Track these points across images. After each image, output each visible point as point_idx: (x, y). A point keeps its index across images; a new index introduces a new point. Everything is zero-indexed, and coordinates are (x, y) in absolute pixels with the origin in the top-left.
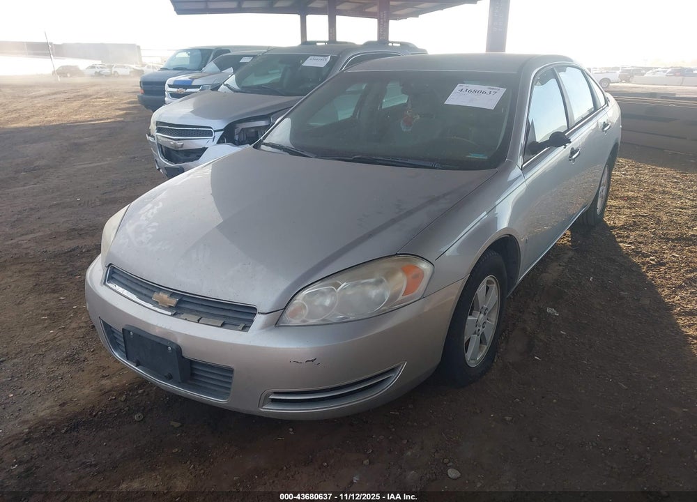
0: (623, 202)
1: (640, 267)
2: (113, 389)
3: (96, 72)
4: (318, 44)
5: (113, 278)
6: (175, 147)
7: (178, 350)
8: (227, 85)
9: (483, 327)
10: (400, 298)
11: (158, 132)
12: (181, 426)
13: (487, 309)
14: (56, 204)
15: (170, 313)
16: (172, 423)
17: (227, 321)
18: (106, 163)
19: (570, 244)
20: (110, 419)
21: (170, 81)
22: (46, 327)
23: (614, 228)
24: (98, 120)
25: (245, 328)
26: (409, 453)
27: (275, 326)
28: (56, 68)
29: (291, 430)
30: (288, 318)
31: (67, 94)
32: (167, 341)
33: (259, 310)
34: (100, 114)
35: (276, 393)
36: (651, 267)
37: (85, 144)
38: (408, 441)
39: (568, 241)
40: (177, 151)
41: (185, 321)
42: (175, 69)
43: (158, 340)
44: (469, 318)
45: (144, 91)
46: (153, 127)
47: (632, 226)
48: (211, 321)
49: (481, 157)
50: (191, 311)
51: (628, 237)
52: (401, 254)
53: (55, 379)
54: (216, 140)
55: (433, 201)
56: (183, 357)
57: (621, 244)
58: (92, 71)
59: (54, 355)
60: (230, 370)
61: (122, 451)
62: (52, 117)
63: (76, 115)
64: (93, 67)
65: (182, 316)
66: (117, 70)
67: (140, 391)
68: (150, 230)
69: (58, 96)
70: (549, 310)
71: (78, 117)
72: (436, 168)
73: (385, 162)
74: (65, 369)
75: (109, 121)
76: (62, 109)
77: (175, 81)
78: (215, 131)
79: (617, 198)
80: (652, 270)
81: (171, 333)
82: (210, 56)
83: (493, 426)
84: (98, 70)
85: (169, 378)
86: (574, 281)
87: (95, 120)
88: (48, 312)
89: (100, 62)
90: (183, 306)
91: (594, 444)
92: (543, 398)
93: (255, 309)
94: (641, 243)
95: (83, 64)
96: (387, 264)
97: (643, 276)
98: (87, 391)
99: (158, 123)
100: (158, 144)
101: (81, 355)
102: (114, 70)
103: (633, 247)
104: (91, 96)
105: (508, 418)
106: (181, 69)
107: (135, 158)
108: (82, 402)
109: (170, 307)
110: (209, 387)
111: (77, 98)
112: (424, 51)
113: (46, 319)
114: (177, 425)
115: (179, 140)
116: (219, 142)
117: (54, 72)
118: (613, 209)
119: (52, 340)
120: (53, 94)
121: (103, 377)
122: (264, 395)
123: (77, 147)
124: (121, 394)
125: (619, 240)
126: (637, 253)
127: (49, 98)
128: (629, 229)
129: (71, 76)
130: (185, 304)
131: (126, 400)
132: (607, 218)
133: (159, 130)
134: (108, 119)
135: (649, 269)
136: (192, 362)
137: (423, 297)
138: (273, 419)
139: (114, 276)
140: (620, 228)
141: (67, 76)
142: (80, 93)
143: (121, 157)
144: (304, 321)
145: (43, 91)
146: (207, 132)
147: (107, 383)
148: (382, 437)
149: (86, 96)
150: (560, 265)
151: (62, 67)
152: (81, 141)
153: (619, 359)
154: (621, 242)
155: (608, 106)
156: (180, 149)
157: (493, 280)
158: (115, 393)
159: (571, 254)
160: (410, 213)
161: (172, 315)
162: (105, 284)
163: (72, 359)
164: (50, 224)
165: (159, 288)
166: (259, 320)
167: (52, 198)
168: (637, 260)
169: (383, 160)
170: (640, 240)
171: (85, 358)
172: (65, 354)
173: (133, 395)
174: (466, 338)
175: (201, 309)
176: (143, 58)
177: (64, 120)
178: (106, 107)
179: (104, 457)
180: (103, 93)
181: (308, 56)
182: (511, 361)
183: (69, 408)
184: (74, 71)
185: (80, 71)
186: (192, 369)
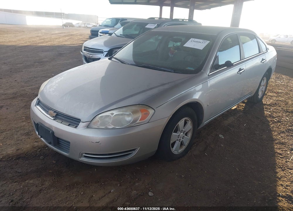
0: (275, 94)
1: (269, 122)
2: (38, 146)
3: (79, 26)
4: (155, 19)
5: (39, 104)
6: (89, 57)
7: (53, 133)
8: (115, 33)
9: (183, 139)
10: (138, 121)
11: (84, 50)
12: (56, 163)
13: (185, 131)
14: (44, 76)
15: (53, 119)
16: (53, 161)
17: (71, 124)
18: (69, 61)
19: (243, 109)
20: (32, 157)
21: (100, 31)
22: (23, 121)
23: (265, 105)
24: (73, 45)
25: (76, 127)
26: (137, 184)
27: (87, 128)
28: (64, 23)
29: (96, 169)
30: (92, 125)
31: (65, 34)
32: (50, 129)
33: (81, 121)
34: (74, 43)
35: (86, 153)
36: (274, 122)
37: (64, 53)
38: (138, 179)
39: (242, 108)
40: (90, 59)
41: (57, 122)
42: (104, 26)
43: (47, 128)
44: (174, 134)
45: (92, 34)
46: (83, 48)
47: (274, 105)
48: (66, 123)
49: (192, 69)
50: (60, 119)
51: (270, 109)
52: (141, 104)
53: (18, 140)
54: (105, 55)
55: (163, 85)
56: (54, 136)
57: (265, 112)
58: (78, 25)
59: (22, 132)
60: (69, 143)
61: (32, 169)
62: (56, 43)
63: (65, 42)
64: (78, 24)
65: (57, 120)
66: (87, 25)
67: (46, 148)
68: (55, 87)
69: (62, 34)
70: (220, 136)
71: (66, 43)
72: (172, 72)
73: (153, 68)
74: (23, 137)
75: (77, 45)
76: (61, 39)
77: (102, 31)
78: (105, 52)
79: (273, 92)
80: (274, 124)
81: (51, 126)
82: (119, 21)
83: (176, 178)
84: (80, 25)
85: (50, 143)
86: (237, 125)
87: (72, 45)
88: (26, 116)
89: (82, 22)
90: (57, 116)
91: (214, 191)
92: (202, 170)
93: (80, 120)
94: (274, 112)
95: (74, 22)
96: (134, 108)
97: (269, 126)
98: (28, 146)
99: (85, 47)
100: (84, 55)
101: (31, 133)
102: (86, 25)
103: (270, 113)
104: (74, 35)
105: (183, 176)
106: (106, 26)
107: (80, 60)
108: (25, 150)
109: (53, 116)
110: (64, 148)
111: (68, 36)
112: (200, 24)
113: (24, 118)
114: (54, 162)
115: (91, 54)
116: (106, 56)
117: (63, 25)
118: (269, 97)
119: (23, 126)
120: (60, 33)
121: (36, 141)
122: (81, 154)
123: (61, 55)
124: (39, 149)
125: (265, 110)
126: (270, 116)
127: (58, 35)
128: (272, 106)
129: (69, 27)
130: (58, 116)
131: (40, 151)
132: (264, 100)
133: (85, 50)
134: (77, 44)
135: (273, 123)
136: (58, 138)
137: (148, 122)
138: (84, 163)
139: (39, 103)
140: (268, 105)
141: (68, 27)
142: (70, 34)
143: (75, 60)
144: (98, 127)
145: (57, 32)
146: (101, 52)
147: (36, 144)
148: (129, 176)
149: (72, 35)
150: (234, 118)
151: (67, 23)
152: (63, 52)
153: (241, 159)
154: (266, 111)
155: (267, 52)
156: (91, 58)
157: (189, 120)
158: (37, 148)
159: (241, 114)
160: (151, 89)
161: (53, 120)
162: (36, 106)
163: (28, 134)
164: (39, 83)
165: (51, 109)
166: (81, 125)
167: (44, 73)
168: (269, 119)
169: (152, 67)
170: (274, 111)
171: (32, 134)
172: (25, 132)
173: (43, 150)
174: (171, 142)
175: (63, 118)
176: (99, 21)
177: (60, 44)
178: (77, 40)
179: (24, 170)
180: (79, 34)
181: (148, 23)
182: (195, 154)
183: (19, 152)
184: (71, 25)
185: (73, 25)
186: (58, 141)
